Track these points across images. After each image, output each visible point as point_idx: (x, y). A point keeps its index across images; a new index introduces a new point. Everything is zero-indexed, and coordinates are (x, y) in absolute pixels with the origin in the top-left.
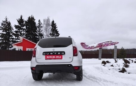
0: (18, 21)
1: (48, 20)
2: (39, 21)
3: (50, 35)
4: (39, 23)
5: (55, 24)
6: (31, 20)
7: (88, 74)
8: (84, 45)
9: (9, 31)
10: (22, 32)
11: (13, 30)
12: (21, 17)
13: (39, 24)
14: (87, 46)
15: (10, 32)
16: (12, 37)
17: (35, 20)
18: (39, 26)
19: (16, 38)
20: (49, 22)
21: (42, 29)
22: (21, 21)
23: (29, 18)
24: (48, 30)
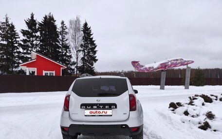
0: (26, 22)
1: (77, 21)
2: (63, 23)
3: (82, 48)
4: (62, 27)
5: (90, 28)
6: (49, 22)
7: (150, 130)
8: (136, 64)
9: (13, 39)
10: (34, 42)
11: (19, 38)
12: (32, 17)
13: (63, 29)
14: (142, 66)
15: (14, 41)
16: (18, 50)
17: (55, 21)
18: (63, 31)
19: (25, 51)
20: (79, 25)
21: (67, 37)
22: (31, 23)
23: (46, 18)
24: (78, 38)
